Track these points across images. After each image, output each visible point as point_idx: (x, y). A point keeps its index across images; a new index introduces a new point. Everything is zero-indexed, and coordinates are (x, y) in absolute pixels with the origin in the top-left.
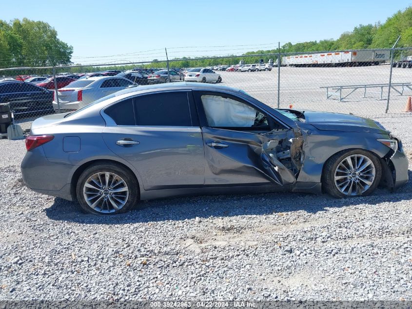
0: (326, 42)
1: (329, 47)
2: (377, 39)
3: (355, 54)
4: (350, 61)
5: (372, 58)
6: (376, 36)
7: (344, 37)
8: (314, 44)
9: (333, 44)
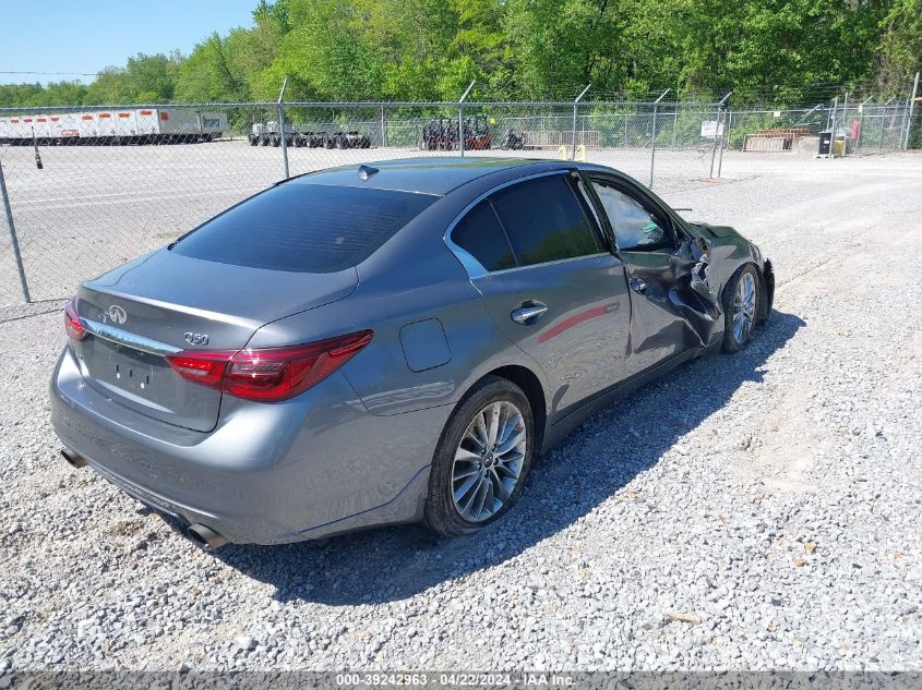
0: (65, 86)
1: (74, 98)
2: (186, 88)
3: (164, 117)
4: (158, 132)
5: (197, 127)
6: (181, 82)
7: (107, 78)
8: (35, 90)
9: (86, 93)
